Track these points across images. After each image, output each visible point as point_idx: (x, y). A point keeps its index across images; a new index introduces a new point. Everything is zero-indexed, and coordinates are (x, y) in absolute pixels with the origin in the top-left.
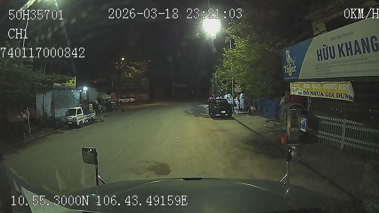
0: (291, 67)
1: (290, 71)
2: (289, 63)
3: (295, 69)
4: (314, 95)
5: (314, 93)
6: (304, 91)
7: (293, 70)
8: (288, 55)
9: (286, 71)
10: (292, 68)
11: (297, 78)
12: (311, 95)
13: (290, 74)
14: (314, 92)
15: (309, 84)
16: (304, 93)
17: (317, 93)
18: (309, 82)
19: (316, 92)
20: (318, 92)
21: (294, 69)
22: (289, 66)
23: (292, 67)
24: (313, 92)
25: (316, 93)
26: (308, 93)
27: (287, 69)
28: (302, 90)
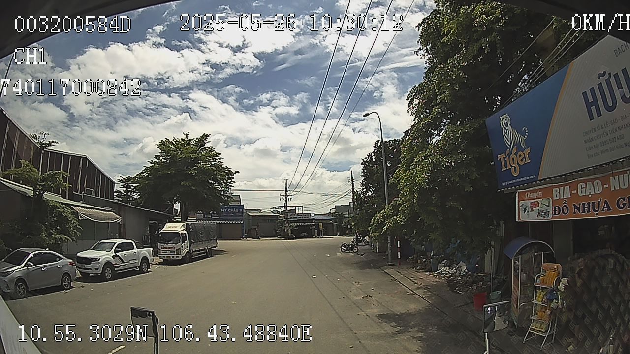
0: (516, 154)
1: (513, 162)
2: (510, 146)
3: (527, 156)
4: (584, 212)
5: (584, 208)
7: (522, 160)
8: (507, 126)
9: (504, 167)
10: (520, 156)
11: (534, 176)
12: (574, 213)
13: (515, 171)
14: (584, 204)
16: (555, 211)
17: (591, 206)
19: (589, 204)
20: (594, 203)
21: (525, 157)
22: (511, 153)
23: (520, 153)
24: (580, 204)
25: (588, 207)
27: (505, 161)
28: (549, 206)
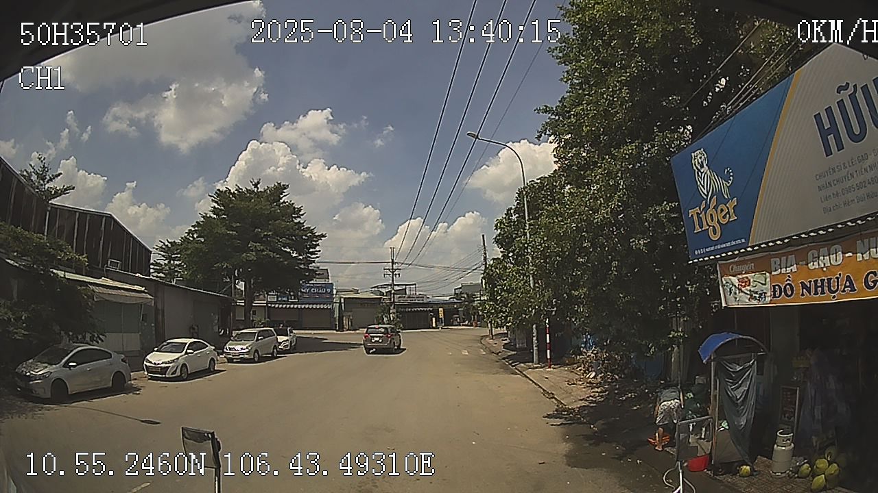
0: (716, 208)
1: (712, 220)
3: (732, 211)
5: (816, 287)
6: (774, 286)
7: (724, 217)
8: (702, 167)
11: (743, 241)
12: (803, 295)
13: (715, 233)
14: (816, 281)
16: (775, 291)
17: (826, 284)
20: (829, 280)
21: (728, 213)
22: (708, 207)
23: (721, 206)
24: (810, 282)
25: (822, 286)
26: (789, 293)
27: (700, 219)
28: (765, 284)
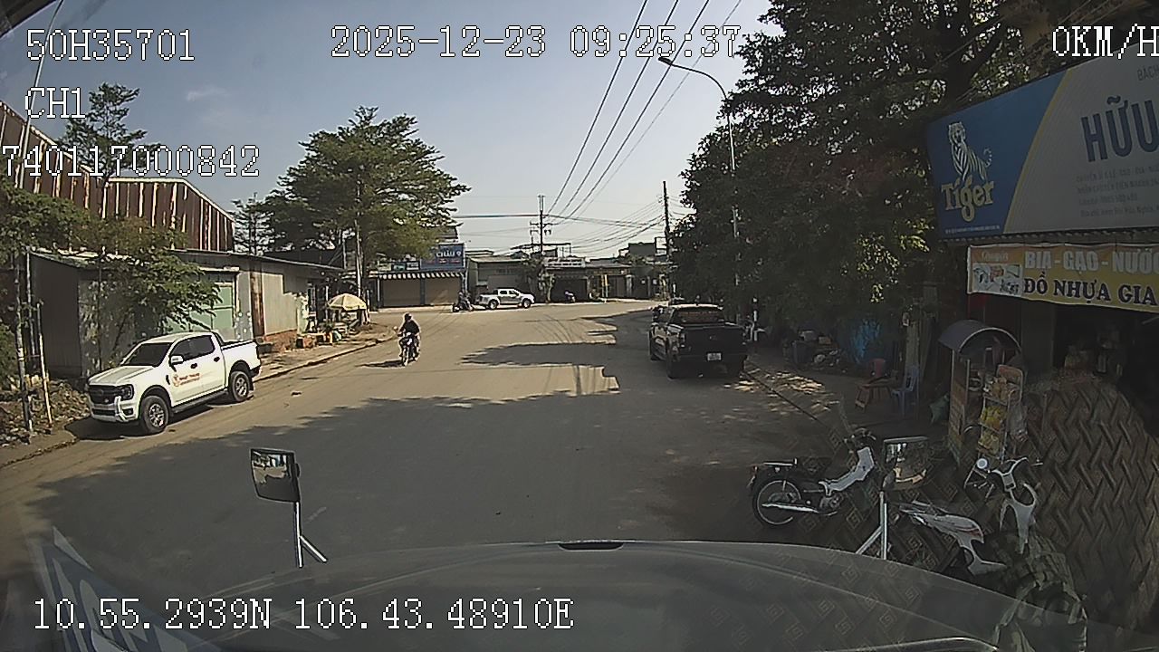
0: (971, 187)
1: (967, 200)
2: (963, 173)
3: (988, 194)
4: (1070, 295)
5: (1070, 290)
7: (979, 199)
8: (959, 141)
9: (949, 204)
10: (978, 192)
11: (998, 228)
12: (1056, 294)
13: (969, 215)
14: (1070, 283)
15: (1047, 253)
16: (1027, 286)
17: (1082, 286)
18: (1045, 245)
19: (1078, 284)
20: (1085, 284)
21: (984, 195)
22: (962, 185)
23: (978, 187)
24: (1064, 282)
25: (1077, 290)
26: (1042, 290)
27: (953, 197)
28: (1018, 277)
